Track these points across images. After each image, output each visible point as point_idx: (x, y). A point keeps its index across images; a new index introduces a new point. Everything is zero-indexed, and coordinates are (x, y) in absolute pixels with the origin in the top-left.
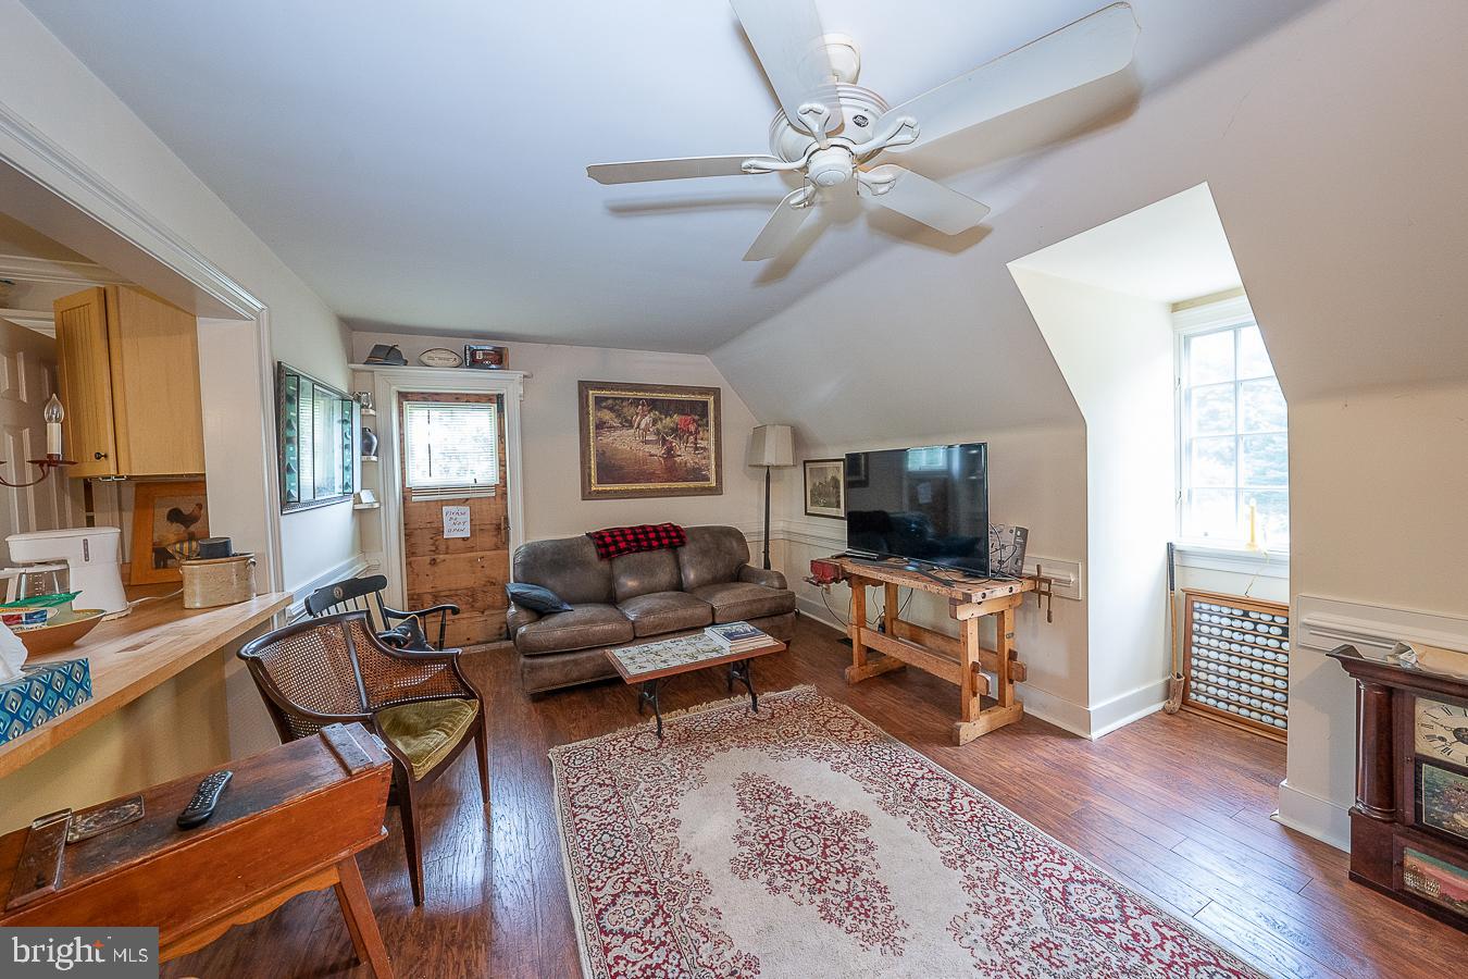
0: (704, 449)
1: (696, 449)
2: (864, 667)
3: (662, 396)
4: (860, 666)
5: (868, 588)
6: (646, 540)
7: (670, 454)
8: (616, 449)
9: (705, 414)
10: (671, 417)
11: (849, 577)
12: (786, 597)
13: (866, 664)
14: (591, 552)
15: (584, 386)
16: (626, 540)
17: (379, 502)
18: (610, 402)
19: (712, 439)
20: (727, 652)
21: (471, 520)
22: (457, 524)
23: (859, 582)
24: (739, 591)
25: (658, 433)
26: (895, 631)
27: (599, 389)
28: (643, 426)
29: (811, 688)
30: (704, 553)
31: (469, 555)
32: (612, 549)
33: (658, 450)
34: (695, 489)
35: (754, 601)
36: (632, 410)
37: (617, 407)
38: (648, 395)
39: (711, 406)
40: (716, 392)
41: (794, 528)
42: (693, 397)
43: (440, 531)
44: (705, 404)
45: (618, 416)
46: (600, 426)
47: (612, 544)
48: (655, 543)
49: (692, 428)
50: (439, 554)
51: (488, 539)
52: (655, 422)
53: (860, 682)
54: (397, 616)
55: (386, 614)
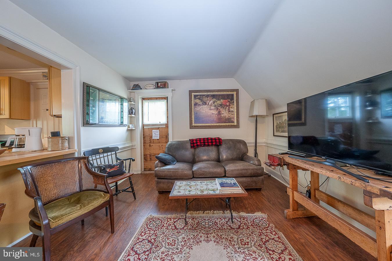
0: (232, 111)
1: (229, 111)
2: (295, 212)
3: (216, 93)
4: (293, 210)
5: (300, 172)
6: (207, 142)
7: (219, 113)
8: (201, 112)
9: (232, 99)
10: (220, 100)
11: (288, 164)
12: (259, 169)
13: (297, 210)
14: (189, 146)
15: (191, 92)
16: (201, 142)
17: (135, 127)
18: (199, 96)
19: (235, 108)
20: (217, 192)
21: (160, 134)
22: (156, 135)
23: (294, 168)
24: (238, 165)
25: (215, 106)
26: (317, 196)
27: (195, 92)
28: (210, 104)
29: (265, 216)
30: (229, 148)
31: (159, 144)
32: (195, 145)
33: (215, 112)
34: (229, 126)
35: (244, 169)
36: (206, 99)
37: (201, 98)
38: (211, 93)
39: (235, 96)
40: (237, 91)
41: (269, 142)
42: (228, 93)
43: (151, 137)
44: (233, 95)
45: (202, 101)
46: (196, 104)
47: (196, 144)
48: (210, 144)
49: (228, 104)
50: (151, 143)
51: (164, 140)
52: (214, 102)
53: (293, 219)
54: (120, 160)
55: (117, 159)
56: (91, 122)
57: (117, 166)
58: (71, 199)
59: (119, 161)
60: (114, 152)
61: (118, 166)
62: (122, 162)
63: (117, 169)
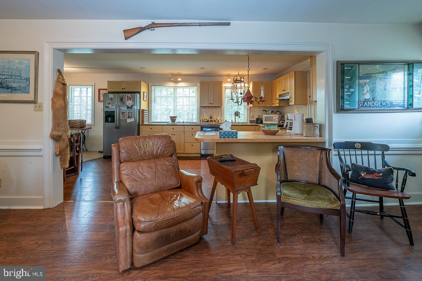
54: (388, 166)
55: (385, 164)
56: (346, 107)
57: (379, 173)
58: (306, 187)
59: (386, 167)
60: (380, 152)
61: (381, 174)
62: (391, 171)
63: (378, 178)
